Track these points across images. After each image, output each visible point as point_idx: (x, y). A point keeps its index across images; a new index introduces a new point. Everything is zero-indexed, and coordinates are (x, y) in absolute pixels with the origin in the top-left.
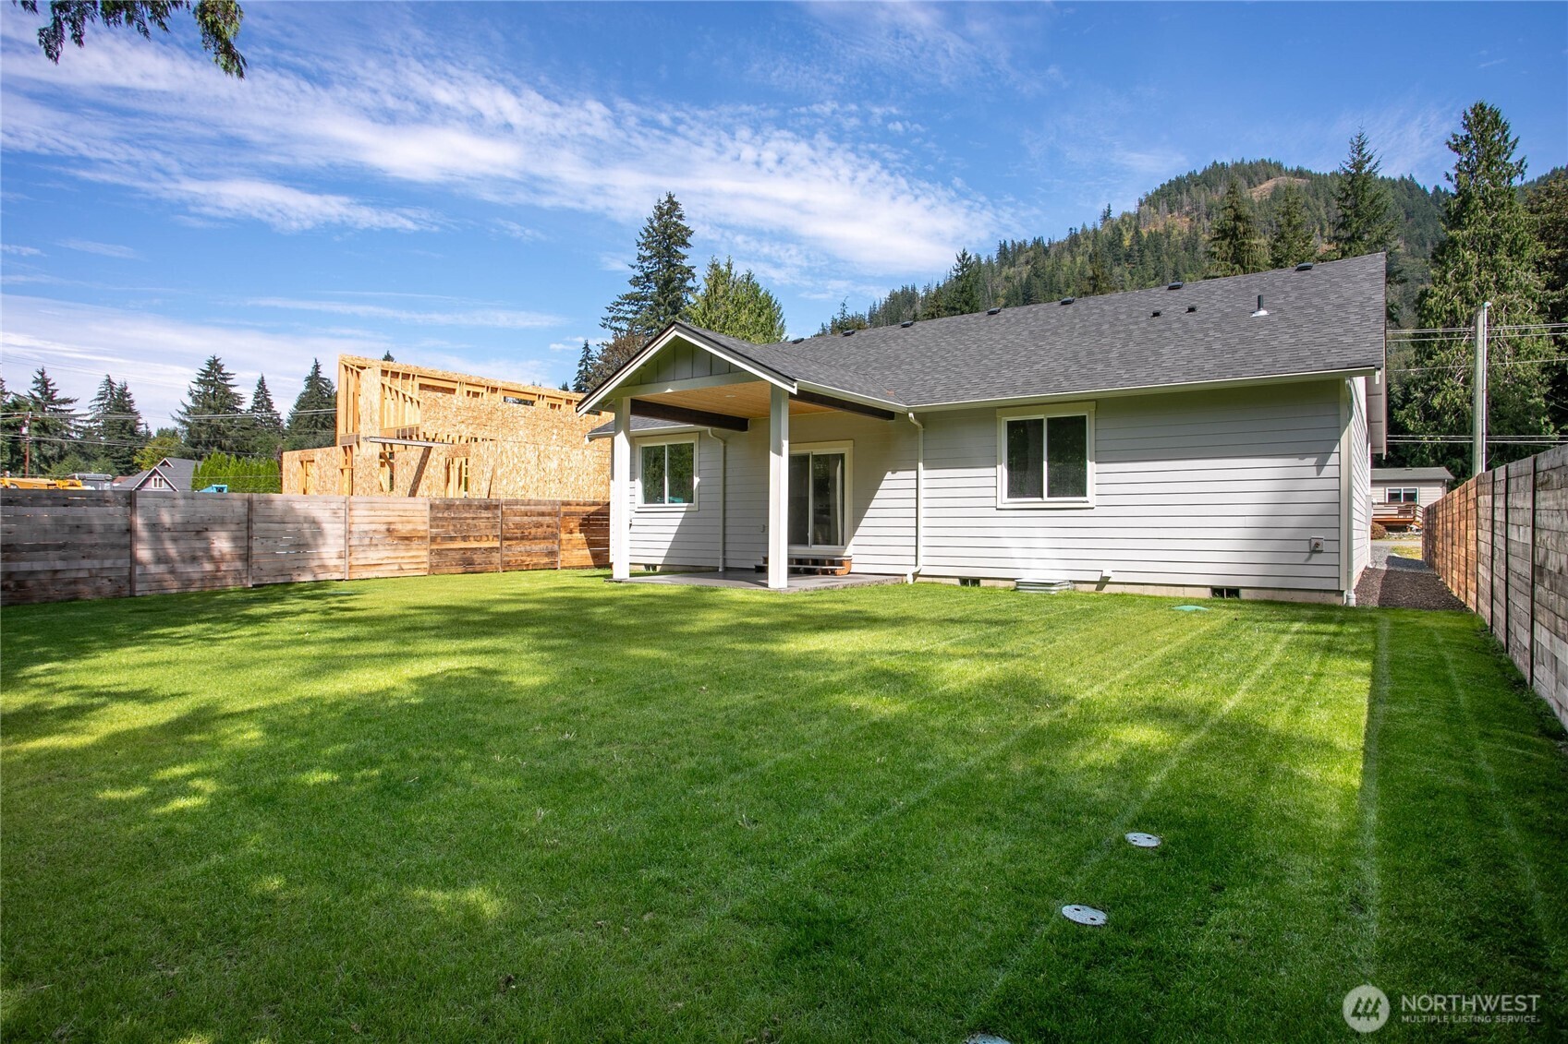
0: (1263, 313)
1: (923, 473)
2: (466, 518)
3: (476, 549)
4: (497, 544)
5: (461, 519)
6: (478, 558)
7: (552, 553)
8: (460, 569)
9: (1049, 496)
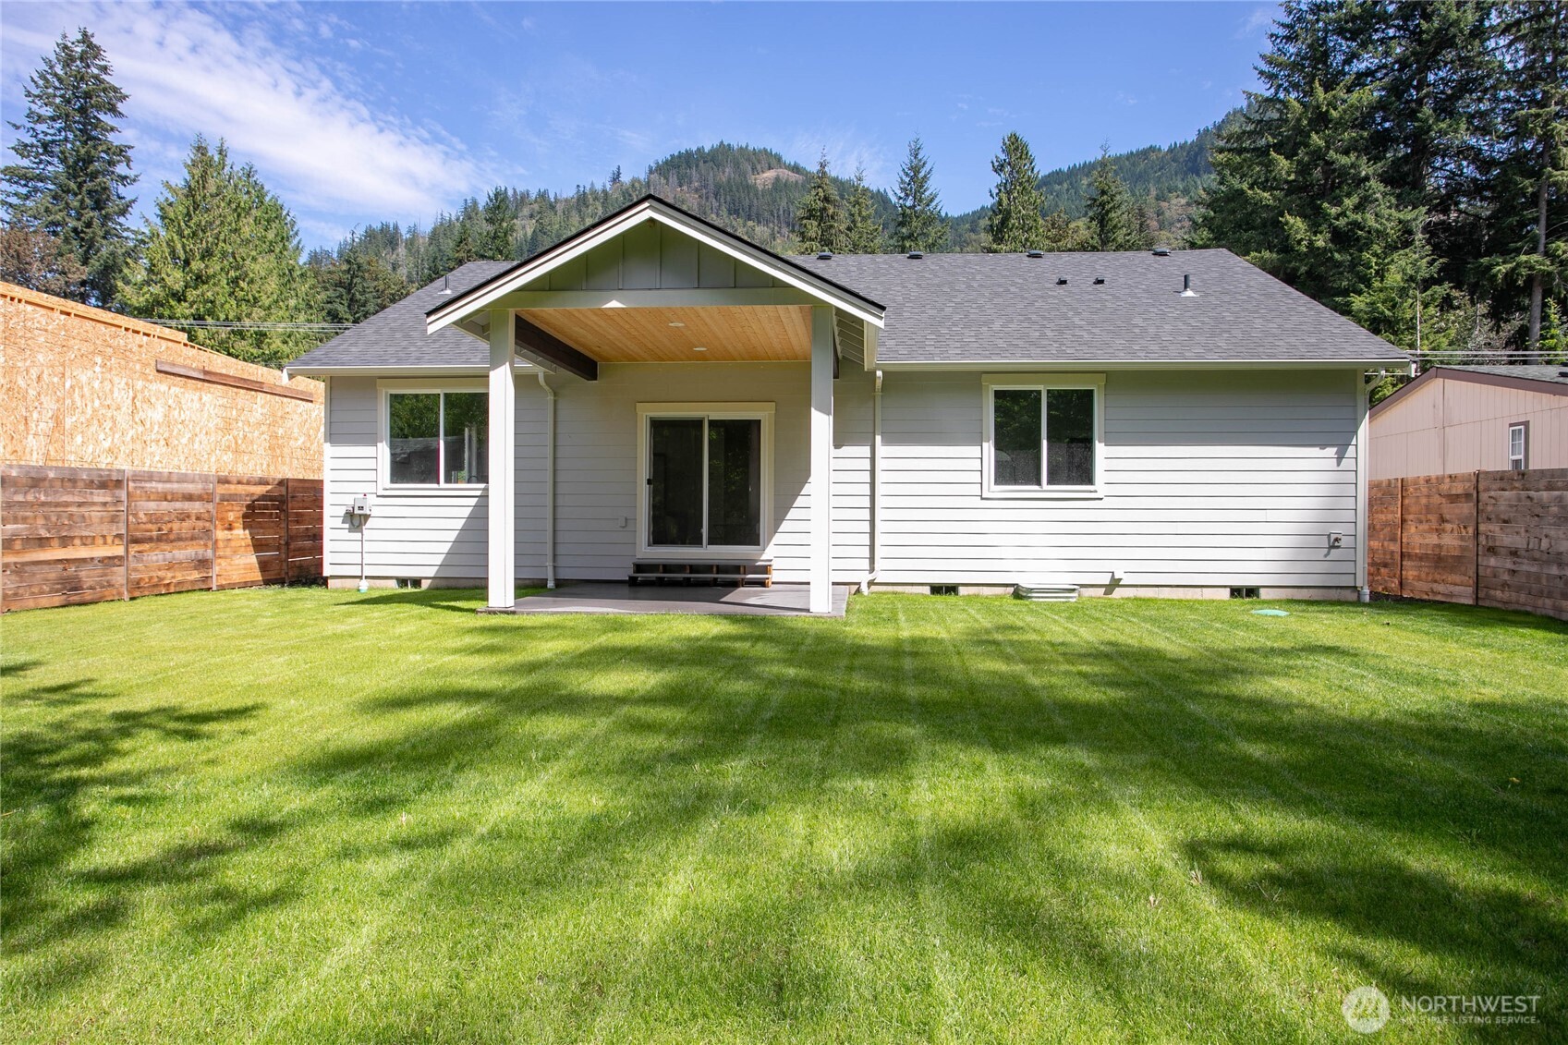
0: (1189, 293)
1: (882, 450)
2: (67, 504)
3: (84, 560)
4: (120, 551)
5: (57, 505)
6: (88, 576)
7: (203, 564)
8: (58, 600)
9: (1049, 482)
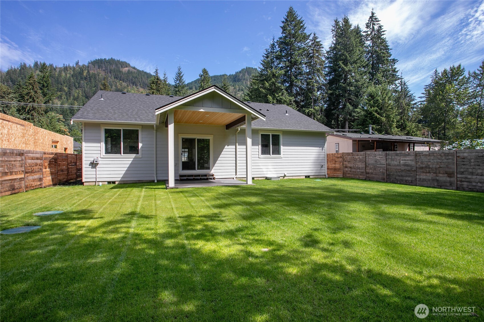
0: (287, 114)
1: (238, 147)
2: (12, 161)
3: (15, 179)
4: (23, 176)
5: (9, 161)
6: (17, 185)
7: (41, 180)
9: (272, 154)
